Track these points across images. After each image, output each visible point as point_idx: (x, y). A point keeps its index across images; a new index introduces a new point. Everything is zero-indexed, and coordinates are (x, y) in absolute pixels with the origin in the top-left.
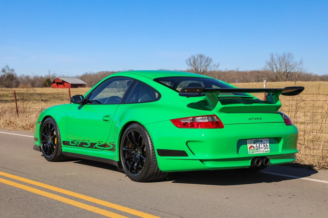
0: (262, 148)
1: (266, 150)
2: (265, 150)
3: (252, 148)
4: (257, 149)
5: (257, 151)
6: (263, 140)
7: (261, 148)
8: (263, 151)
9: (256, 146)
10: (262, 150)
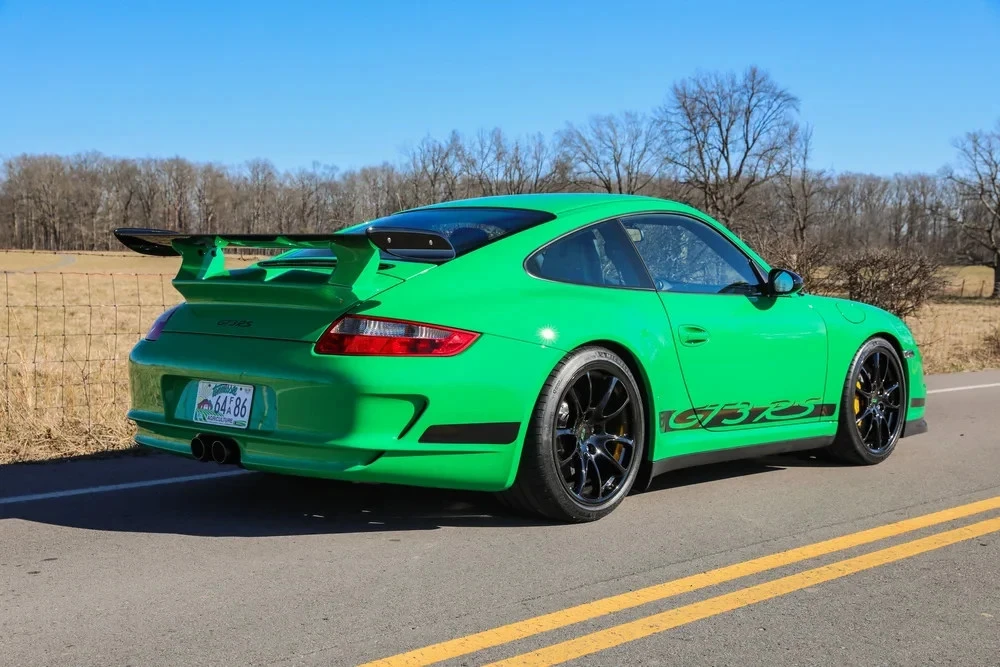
0: (229, 412)
1: (239, 418)
2: (235, 419)
3: (206, 407)
4: (216, 412)
5: (214, 418)
6: (239, 386)
7: (227, 409)
8: (230, 420)
9: (217, 403)
10: (228, 416)
